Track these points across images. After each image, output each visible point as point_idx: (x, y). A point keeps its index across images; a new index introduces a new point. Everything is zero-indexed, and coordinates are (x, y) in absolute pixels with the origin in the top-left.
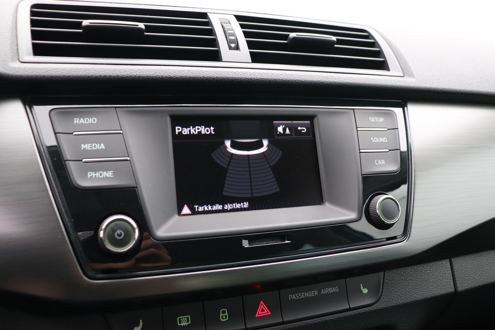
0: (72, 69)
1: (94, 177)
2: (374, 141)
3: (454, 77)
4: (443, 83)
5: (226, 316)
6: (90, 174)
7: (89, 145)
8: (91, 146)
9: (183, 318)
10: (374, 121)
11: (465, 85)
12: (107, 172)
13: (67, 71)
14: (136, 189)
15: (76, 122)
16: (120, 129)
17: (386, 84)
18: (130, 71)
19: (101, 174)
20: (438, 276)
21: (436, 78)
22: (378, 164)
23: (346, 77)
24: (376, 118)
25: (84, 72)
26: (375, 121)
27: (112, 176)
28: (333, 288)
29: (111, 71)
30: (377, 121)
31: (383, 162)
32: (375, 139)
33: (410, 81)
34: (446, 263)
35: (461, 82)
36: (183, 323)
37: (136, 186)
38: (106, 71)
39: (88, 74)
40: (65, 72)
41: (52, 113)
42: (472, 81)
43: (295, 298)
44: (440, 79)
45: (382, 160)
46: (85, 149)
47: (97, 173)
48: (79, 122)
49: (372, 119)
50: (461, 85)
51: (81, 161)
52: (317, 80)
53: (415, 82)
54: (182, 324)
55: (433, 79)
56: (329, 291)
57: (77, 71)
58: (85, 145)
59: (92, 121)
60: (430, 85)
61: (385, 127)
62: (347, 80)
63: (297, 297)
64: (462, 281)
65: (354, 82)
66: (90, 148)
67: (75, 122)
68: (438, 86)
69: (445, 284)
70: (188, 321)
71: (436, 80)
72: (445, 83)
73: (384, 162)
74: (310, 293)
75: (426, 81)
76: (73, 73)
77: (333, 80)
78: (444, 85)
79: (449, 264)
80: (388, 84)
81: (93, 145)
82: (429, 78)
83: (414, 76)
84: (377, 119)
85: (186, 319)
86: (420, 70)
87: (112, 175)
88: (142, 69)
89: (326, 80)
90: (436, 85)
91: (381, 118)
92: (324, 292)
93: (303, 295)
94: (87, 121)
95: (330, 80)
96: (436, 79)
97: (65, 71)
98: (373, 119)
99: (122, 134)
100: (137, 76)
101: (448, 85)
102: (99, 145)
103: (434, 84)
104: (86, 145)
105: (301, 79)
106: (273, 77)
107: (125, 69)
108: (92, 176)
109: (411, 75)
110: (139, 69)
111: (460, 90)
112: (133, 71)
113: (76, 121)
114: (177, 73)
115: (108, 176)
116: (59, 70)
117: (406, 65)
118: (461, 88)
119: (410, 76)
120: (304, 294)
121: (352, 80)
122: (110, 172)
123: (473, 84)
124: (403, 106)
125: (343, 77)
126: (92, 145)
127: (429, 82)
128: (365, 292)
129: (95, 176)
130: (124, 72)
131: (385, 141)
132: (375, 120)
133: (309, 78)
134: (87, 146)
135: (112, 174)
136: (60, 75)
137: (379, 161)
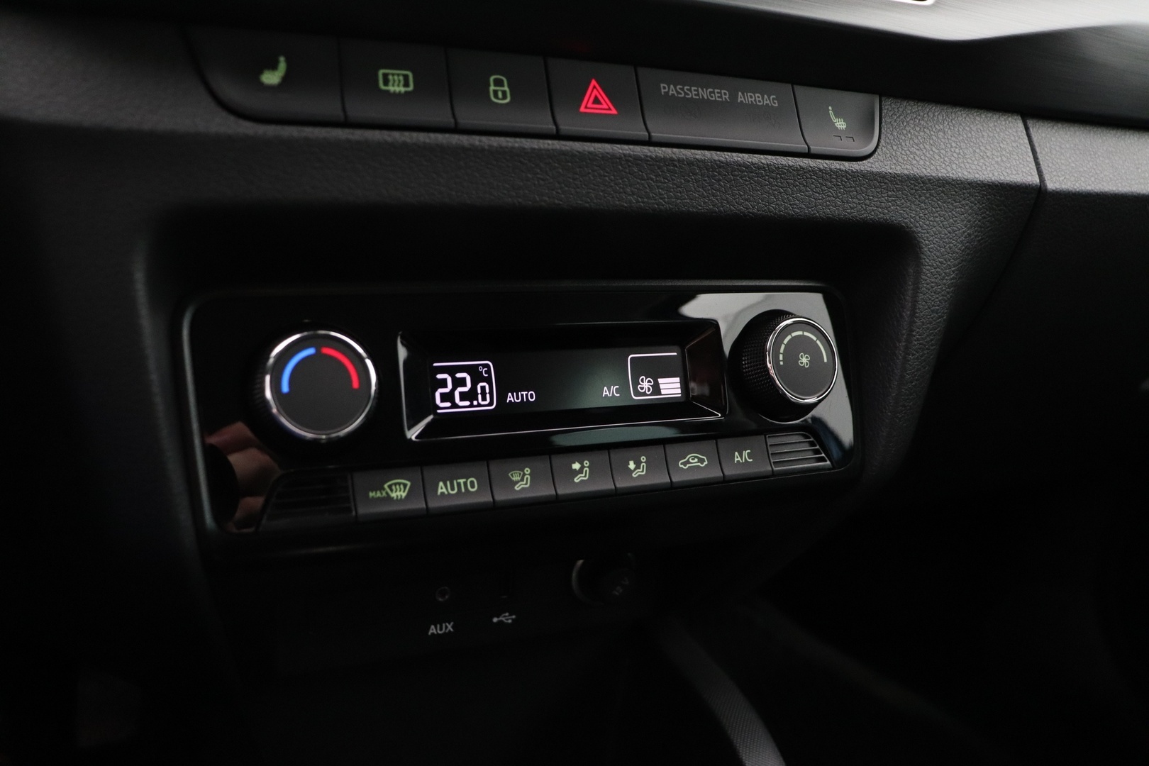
5: (504, 93)
9: (393, 75)
36: (393, 85)
43: (674, 92)
54: (391, 88)
56: (755, 100)
63: (681, 94)
70: (406, 85)
74: (710, 92)
85: (401, 78)
92: (742, 99)
93: (693, 93)
120: (697, 91)
128: (841, 127)
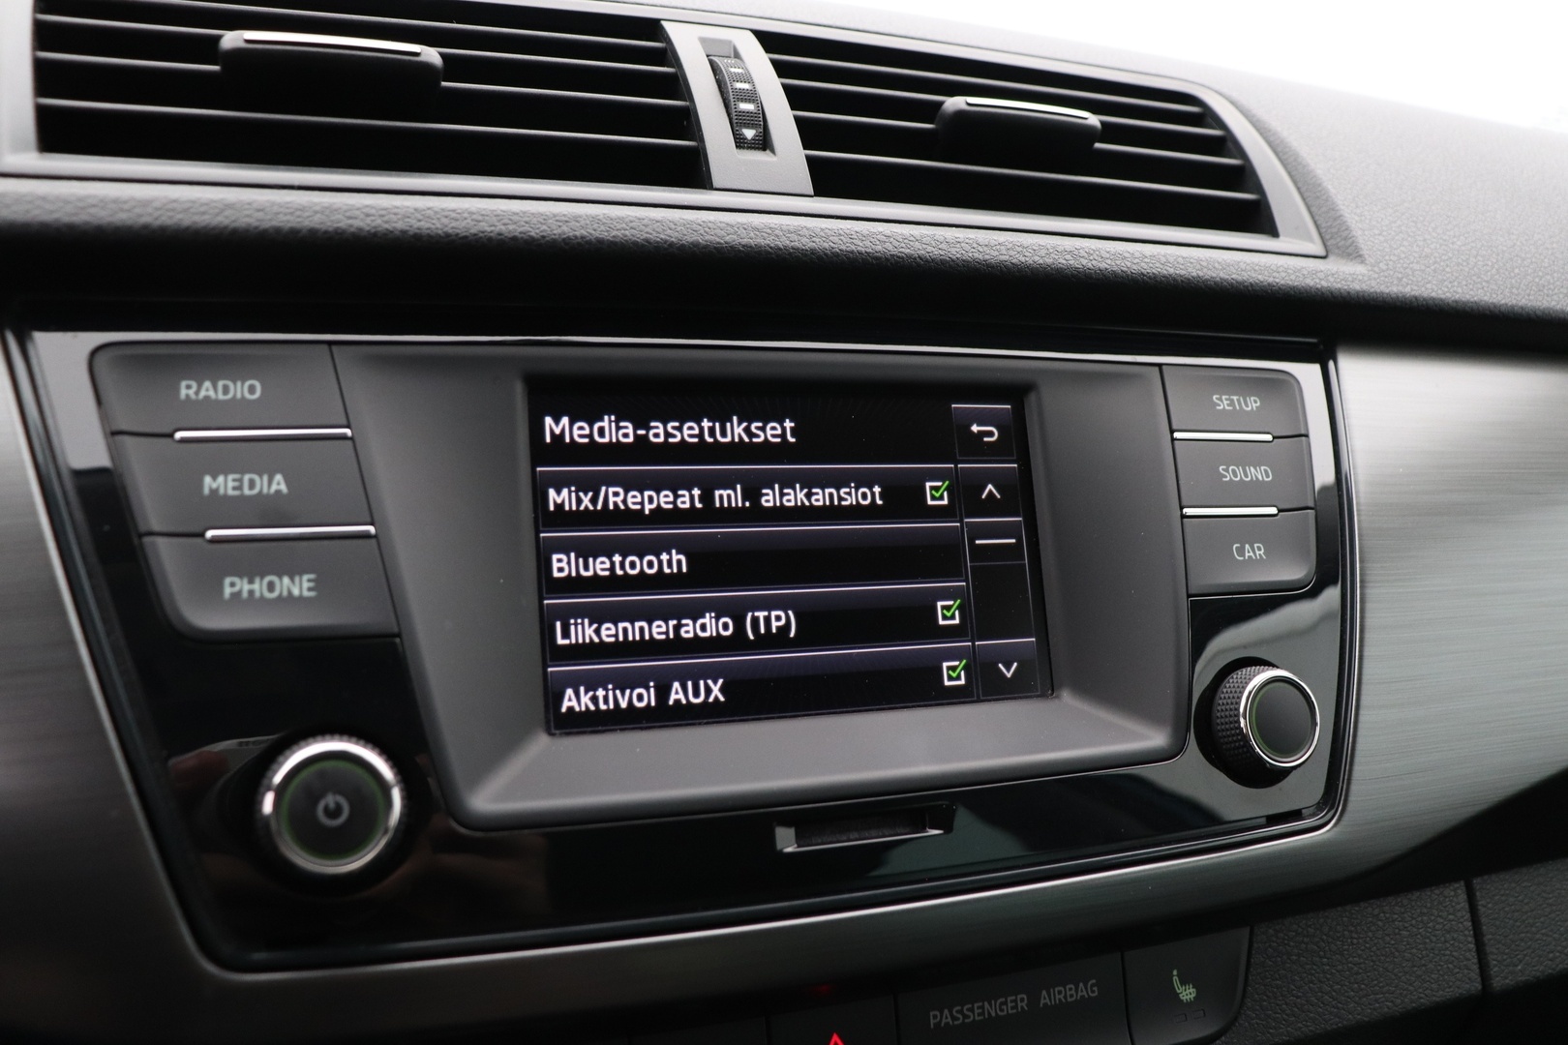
0: (175, 201)
1: (245, 595)
2: (1228, 479)
3: (1490, 264)
4: (1456, 283)
6: (234, 586)
7: (231, 477)
8: (237, 484)
10: (1227, 408)
11: (1528, 291)
12: (292, 579)
13: (157, 209)
14: (398, 640)
15: (187, 396)
16: (345, 422)
17: (1271, 280)
18: (383, 216)
19: (271, 587)
20: (1428, 941)
21: (1435, 263)
22: (1242, 558)
23: (1137, 255)
24: (1235, 398)
25: (217, 215)
26: (1231, 408)
27: (312, 594)
28: (1081, 985)
29: (316, 212)
30: (1238, 408)
31: (1258, 553)
32: (1234, 471)
33: (1350, 274)
34: (1455, 895)
35: (1513, 281)
37: (396, 630)
38: (298, 213)
39: (234, 221)
40: (150, 215)
41: (101, 359)
42: (1549, 277)
43: (949, 1020)
44: (1448, 269)
45: (1256, 545)
46: (214, 492)
47: (257, 580)
48: (197, 393)
49: (1223, 403)
50: (1514, 291)
51: (202, 535)
52: (1041, 261)
53: (1366, 279)
55: (1423, 267)
56: (1065, 997)
57: (191, 210)
58: (214, 478)
59: (245, 389)
60: (1415, 288)
61: (1266, 430)
62: (1143, 264)
63: (958, 1019)
64: (1505, 957)
65: (1165, 272)
66: (234, 488)
67: (183, 392)
68: (1440, 292)
69: (1450, 966)
71: (1435, 271)
72: (1464, 283)
73: (1262, 552)
74: (1001, 1004)
75: (1400, 276)
76: (180, 216)
77: (1094, 262)
78: (1460, 290)
79: (1465, 897)
80: (1277, 280)
81: (247, 477)
82: (1412, 263)
83: (1360, 256)
84: (1239, 401)
86: (1379, 235)
87: (309, 589)
88: (429, 209)
89: (1071, 262)
90: (1433, 290)
91: (1252, 398)
92: (1048, 1001)
93: (977, 1011)
94: (226, 390)
95: (1084, 262)
96: (1433, 268)
97: (150, 210)
98: (1225, 402)
99: (350, 443)
100: (411, 233)
101: (1472, 290)
102: (265, 478)
103: (1429, 286)
104: (221, 479)
105: (987, 257)
106: (891, 248)
107: (367, 206)
108: (239, 593)
109: (1352, 253)
110: (416, 210)
111: (1513, 306)
112: (395, 214)
113: (187, 390)
114: (554, 227)
115: (296, 592)
116: (126, 207)
117: (1335, 219)
118: (1514, 302)
119: (1349, 255)
120: (982, 1007)
121: (1158, 265)
122: (306, 577)
123: (1552, 287)
124: (1323, 356)
125: (1127, 255)
126: (240, 480)
127: (1411, 277)
128: (1188, 997)
129: (251, 592)
130: (362, 216)
131: (1266, 479)
132: (1232, 403)
133: (1012, 253)
134: (223, 484)
135: (312, 584)
136: (129, 223)
137: (1247, 546)
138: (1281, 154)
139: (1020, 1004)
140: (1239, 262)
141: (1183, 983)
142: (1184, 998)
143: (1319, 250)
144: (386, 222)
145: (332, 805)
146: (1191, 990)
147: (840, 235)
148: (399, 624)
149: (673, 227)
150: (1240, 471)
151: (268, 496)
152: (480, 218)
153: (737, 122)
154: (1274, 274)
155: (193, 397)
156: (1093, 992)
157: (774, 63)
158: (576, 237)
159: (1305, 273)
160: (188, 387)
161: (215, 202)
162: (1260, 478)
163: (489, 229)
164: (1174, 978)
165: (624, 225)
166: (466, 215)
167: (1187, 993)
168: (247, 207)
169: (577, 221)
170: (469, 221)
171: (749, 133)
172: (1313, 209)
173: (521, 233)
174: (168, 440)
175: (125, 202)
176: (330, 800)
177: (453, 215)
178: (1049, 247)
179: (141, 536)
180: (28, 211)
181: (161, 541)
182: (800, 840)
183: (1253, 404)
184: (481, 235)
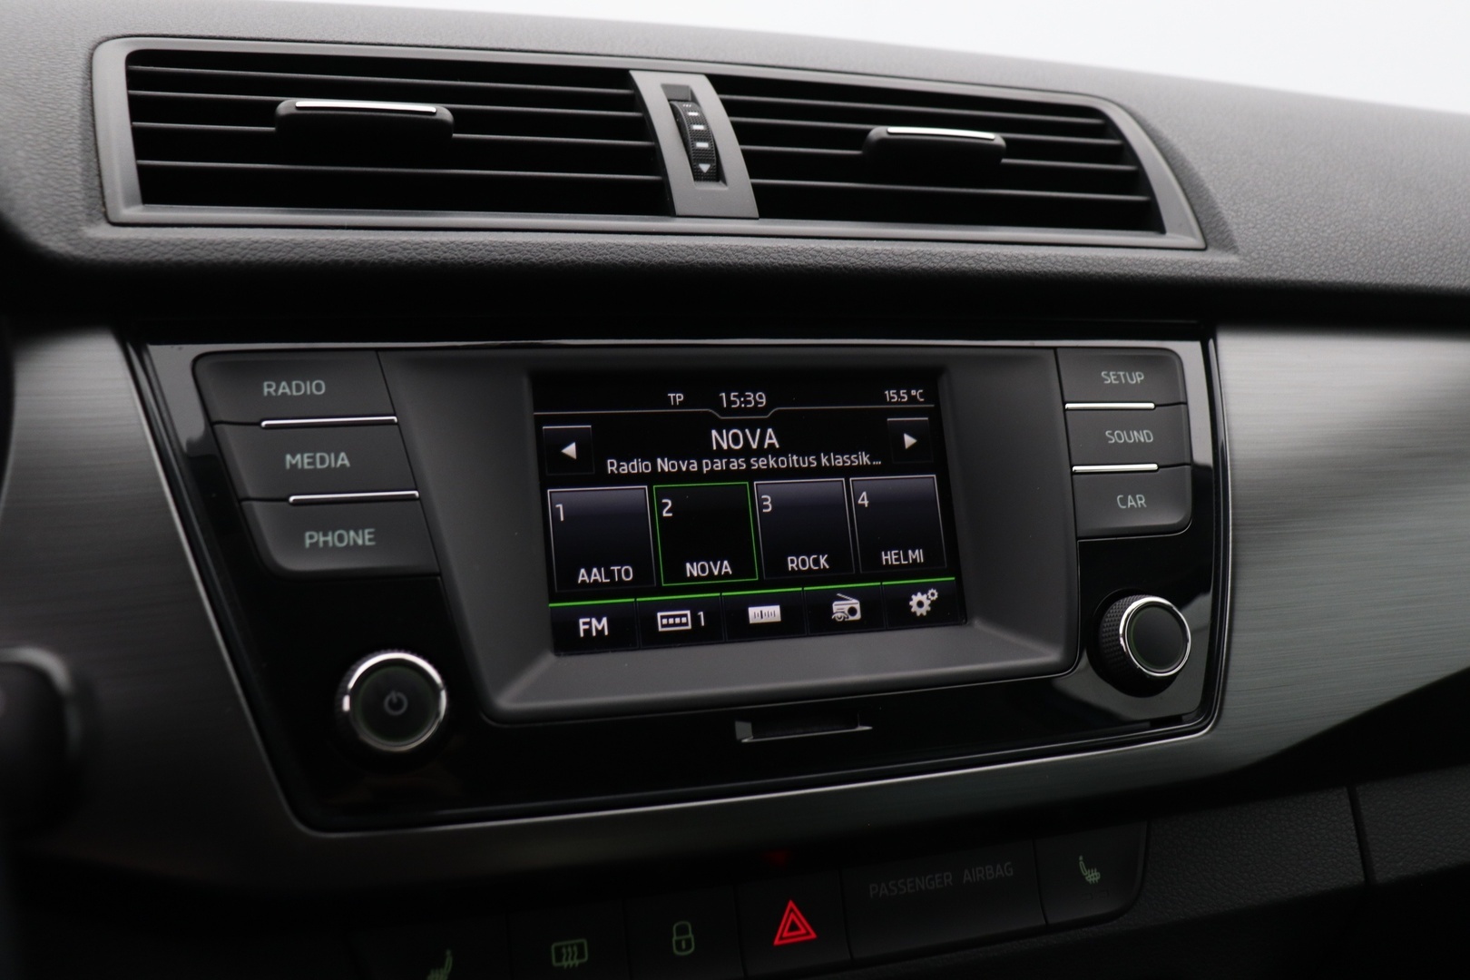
138: (1170, 160)
139: (945, 881)
140: (1121, 259)
141: (1089, 867)
142: (1090, 880)
143: (1198, 242)
144: (420, 254)
145: (395, 700)
146: (1096, 874)
147: (779, 252)
148: (439, 565)
149: (644, 250)
150: (1124, 435)
151: (335, 468)
152: (492, 249)
153: (694, 157)
154: (1153, 267)
155: (274, 394)
156: (1009, 872)
157: (725, 102)
158: (567, 261)
159: (1182, 264)
160: (269, 386)
161: (285, 241)
162: (1142, 440)
163: (498, 257)
164: (1081, 863)
165: (605, 251)
166: (481, 247)
167: (1092, 876)
168: (312, 245)
169: (568, 249)
170: (483, 251)
171: (705, 167)
172: (1196, 208)
173: (524, 260)
174: (257, 427)
175: (219, 244)
176: (393, 696)
177: (471, 247)
178: (954, 254)
179: (240, 501)
180: (147, 254)
181: (256, 504)
182: (756, 733)
183: (1138, 378)
184: (493, 262)
